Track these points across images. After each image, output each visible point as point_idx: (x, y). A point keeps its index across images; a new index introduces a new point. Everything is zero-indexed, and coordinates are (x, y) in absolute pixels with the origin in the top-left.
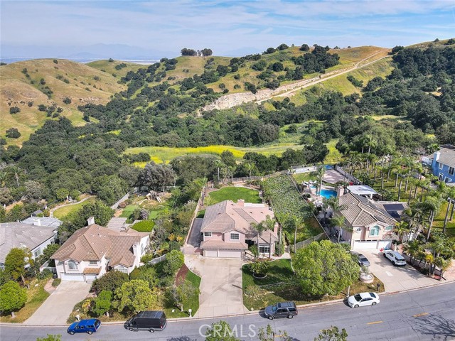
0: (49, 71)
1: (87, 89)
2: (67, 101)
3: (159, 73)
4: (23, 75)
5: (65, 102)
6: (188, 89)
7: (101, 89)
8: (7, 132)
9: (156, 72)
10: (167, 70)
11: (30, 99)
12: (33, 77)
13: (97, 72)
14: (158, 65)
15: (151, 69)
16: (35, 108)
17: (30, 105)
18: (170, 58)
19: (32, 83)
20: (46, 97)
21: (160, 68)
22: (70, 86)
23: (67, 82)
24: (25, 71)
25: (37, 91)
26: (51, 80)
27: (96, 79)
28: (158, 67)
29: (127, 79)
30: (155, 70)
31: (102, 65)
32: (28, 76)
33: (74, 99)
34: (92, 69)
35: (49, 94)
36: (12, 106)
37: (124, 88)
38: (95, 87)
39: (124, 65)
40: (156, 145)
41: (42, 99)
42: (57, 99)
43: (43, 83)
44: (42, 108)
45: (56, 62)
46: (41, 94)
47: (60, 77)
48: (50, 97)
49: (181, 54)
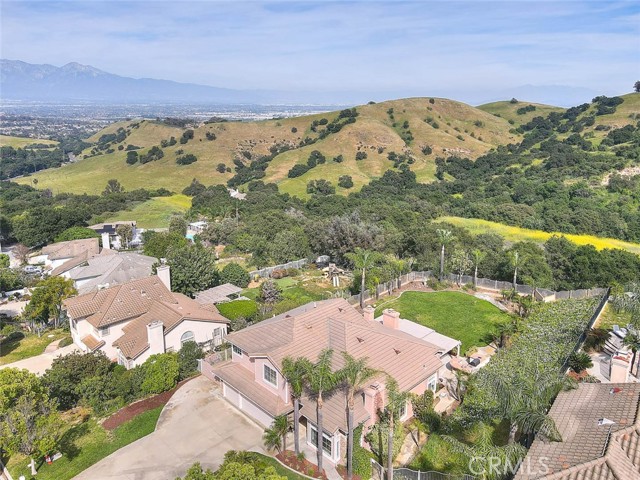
0: (418, 112)
1: (459, 138)
2: (427, 151)
3: (584, 119)
4: (387, 116)
5: (424, 151)
6: (616, 143)
7: (480, 139)
8: (340, 179)
9: (578, 118)
10: (599, 114)
11: (382, 145)
12: (397, 119)
13: (484, 116)
14: (585, 107)
15: (572, 113)
16: (385, 155)
17: (381, 151)
18: (610, 95)
19: (394, 126)
20: (404, 143)
21: (588, 111)
22: (438, 132)
23: (436, 126)
24: (390, 112)
25: (395, 135)
26: (416, 123)
27: (478, 124)
28: (584, 110)
29: (527, 128)
30: (577, 114)
31: (498, 108)
32: (392, 117)
33: (437, 149)
34: (480, 112)
35: (408, 140)
36: (361, 150)
37: (518, 139)
38: (472, 135)
39: (532, 108)
40: (490, 219)
41: (398, 145)
42: (416, 146)
43: (406, 126)
44: (392, 156)
45: (432, 101)
46: (398, 139)
47: (429, 121)
48: (408, 144)
49: (633, 90)
